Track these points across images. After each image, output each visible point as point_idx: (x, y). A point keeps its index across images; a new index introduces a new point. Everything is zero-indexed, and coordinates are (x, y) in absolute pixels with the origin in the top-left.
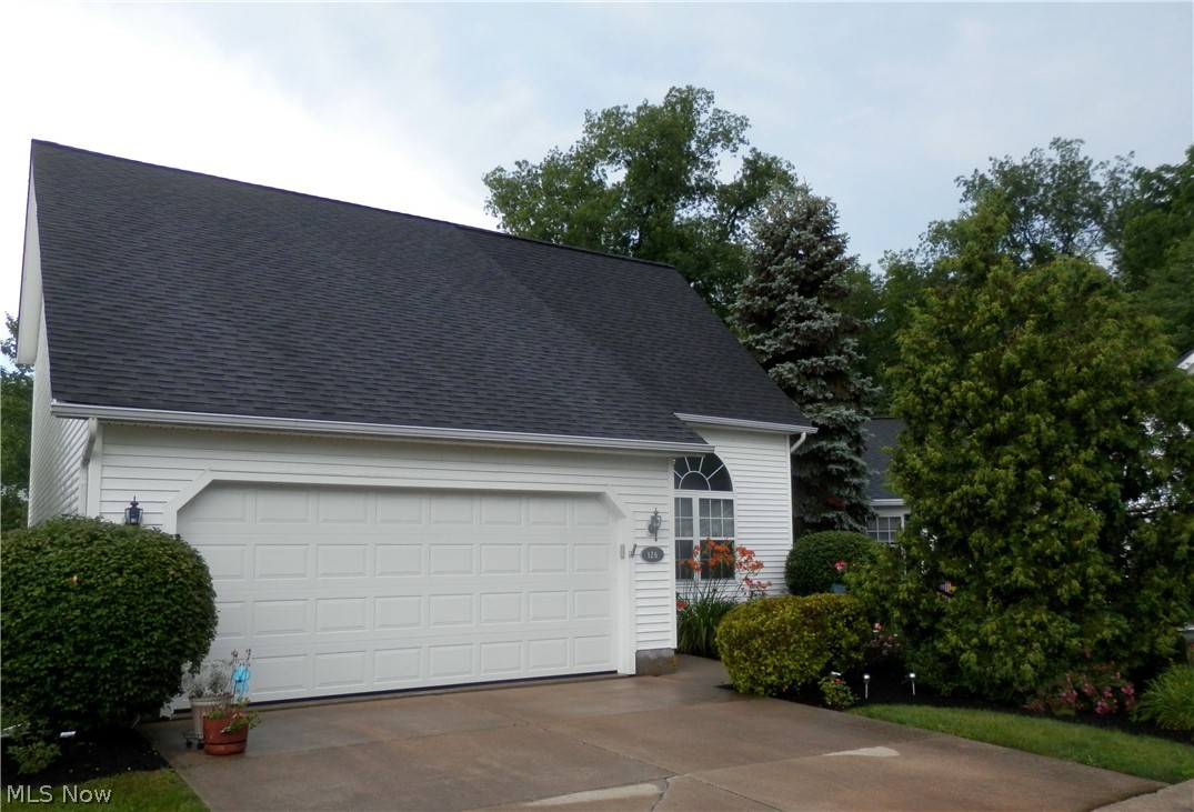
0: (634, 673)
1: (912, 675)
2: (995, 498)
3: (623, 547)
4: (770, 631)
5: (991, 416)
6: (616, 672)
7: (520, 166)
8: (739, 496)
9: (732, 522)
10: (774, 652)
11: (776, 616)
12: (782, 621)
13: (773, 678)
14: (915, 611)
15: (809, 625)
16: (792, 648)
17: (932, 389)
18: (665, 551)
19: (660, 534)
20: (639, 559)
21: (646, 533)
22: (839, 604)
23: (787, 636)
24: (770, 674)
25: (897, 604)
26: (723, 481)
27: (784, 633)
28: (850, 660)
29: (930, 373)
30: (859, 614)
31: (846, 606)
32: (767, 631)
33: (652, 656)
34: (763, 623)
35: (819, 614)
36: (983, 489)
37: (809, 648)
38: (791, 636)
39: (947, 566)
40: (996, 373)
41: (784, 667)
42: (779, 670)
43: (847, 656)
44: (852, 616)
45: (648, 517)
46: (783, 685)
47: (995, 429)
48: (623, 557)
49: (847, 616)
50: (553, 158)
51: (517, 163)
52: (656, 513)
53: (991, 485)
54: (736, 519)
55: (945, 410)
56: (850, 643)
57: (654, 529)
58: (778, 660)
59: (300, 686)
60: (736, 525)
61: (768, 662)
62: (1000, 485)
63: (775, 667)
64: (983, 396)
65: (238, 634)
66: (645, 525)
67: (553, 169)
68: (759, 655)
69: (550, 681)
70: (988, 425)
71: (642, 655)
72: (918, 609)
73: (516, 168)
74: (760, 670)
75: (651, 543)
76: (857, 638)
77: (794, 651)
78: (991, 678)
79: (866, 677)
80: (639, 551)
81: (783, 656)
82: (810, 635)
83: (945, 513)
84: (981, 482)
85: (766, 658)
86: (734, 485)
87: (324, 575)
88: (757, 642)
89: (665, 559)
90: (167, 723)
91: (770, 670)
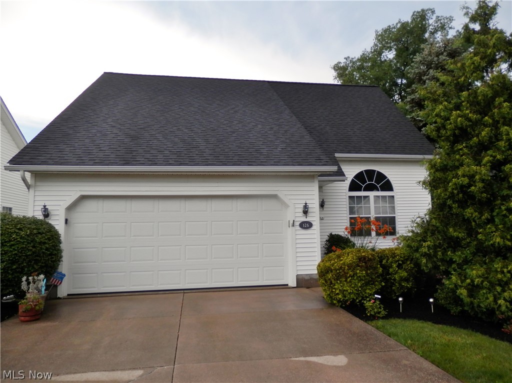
0: (295, 286)
1: (431, 300)
2: (476, 186)
3: (289, 221)
4: (336, 270)
5: (477, 132)
6: (287, 285)
7: (346, 60)
8: (398, 194)
9: (394, 207)
10: (338, 282)
11: (342, 260)
12: (344, 264)
13: (340, 296)
14: (435, 259)
15: (361, 267)
16: (349, 280)
17: (439, 120)
18: (313, 223)
19: (309, 214)
20: (298, 228)
21: (301, 214)
22: (394, 254)
23: (345, 273)
24: (338, 294)
25: (425, 255)
26: (388, 186)
27: (344, 271)
28: (402, 287)
29: (437, 110)
30: (407, 260)
31: (398, 255)
32: (334, 270)
33: (307, 278)
34: (333, 265)
35: (370, 260)
36: (466, 181)
37: (361, 280)
38: (348, 273)
39: (455, 231)
40: (478, 103)
41: (344, 290)
42: (342, 291)
43: (400, 284)
44: (402, 261)
45: (302, 206)
46: (347, 301)
47: (479, 140)
48: (289, 227)
49: (398, 261)
50: (363, 54)
51: (345, 58)
52: (306, 204)
53: (471, 177)
54: (396, 205)
55: (449, 133)
56: (401, 277)
57: (306, 212)
58: (341, 286)
59: (124, 286)
60: (396, 208)
61: (336, 287)
62: (477, 177)
63: (340, 290)
64: (469, 120)
65: (95, 262)
66: (301, 210)
67: (363, 59)
68: (331, 283)
69: (246, 288)
70: (475, 138)
71: (300, 277)
72: (437, 258)
73: (345, 60)
74: (332, 291)
75: (304, 219)
76: (406, 274)
77: (350, 282)
78: (479, 306)
79: (400, 299)
80: (297, 224)
81: (344, 285)
82: (360, 273)
83: (449, 197)
84: (464, 176)
85: (335, 285)
86: (394, 188)
87: (134, 236)
88: (330, 276)
89: (314, 227)
90: (61, 301)
91: (337, 292)
